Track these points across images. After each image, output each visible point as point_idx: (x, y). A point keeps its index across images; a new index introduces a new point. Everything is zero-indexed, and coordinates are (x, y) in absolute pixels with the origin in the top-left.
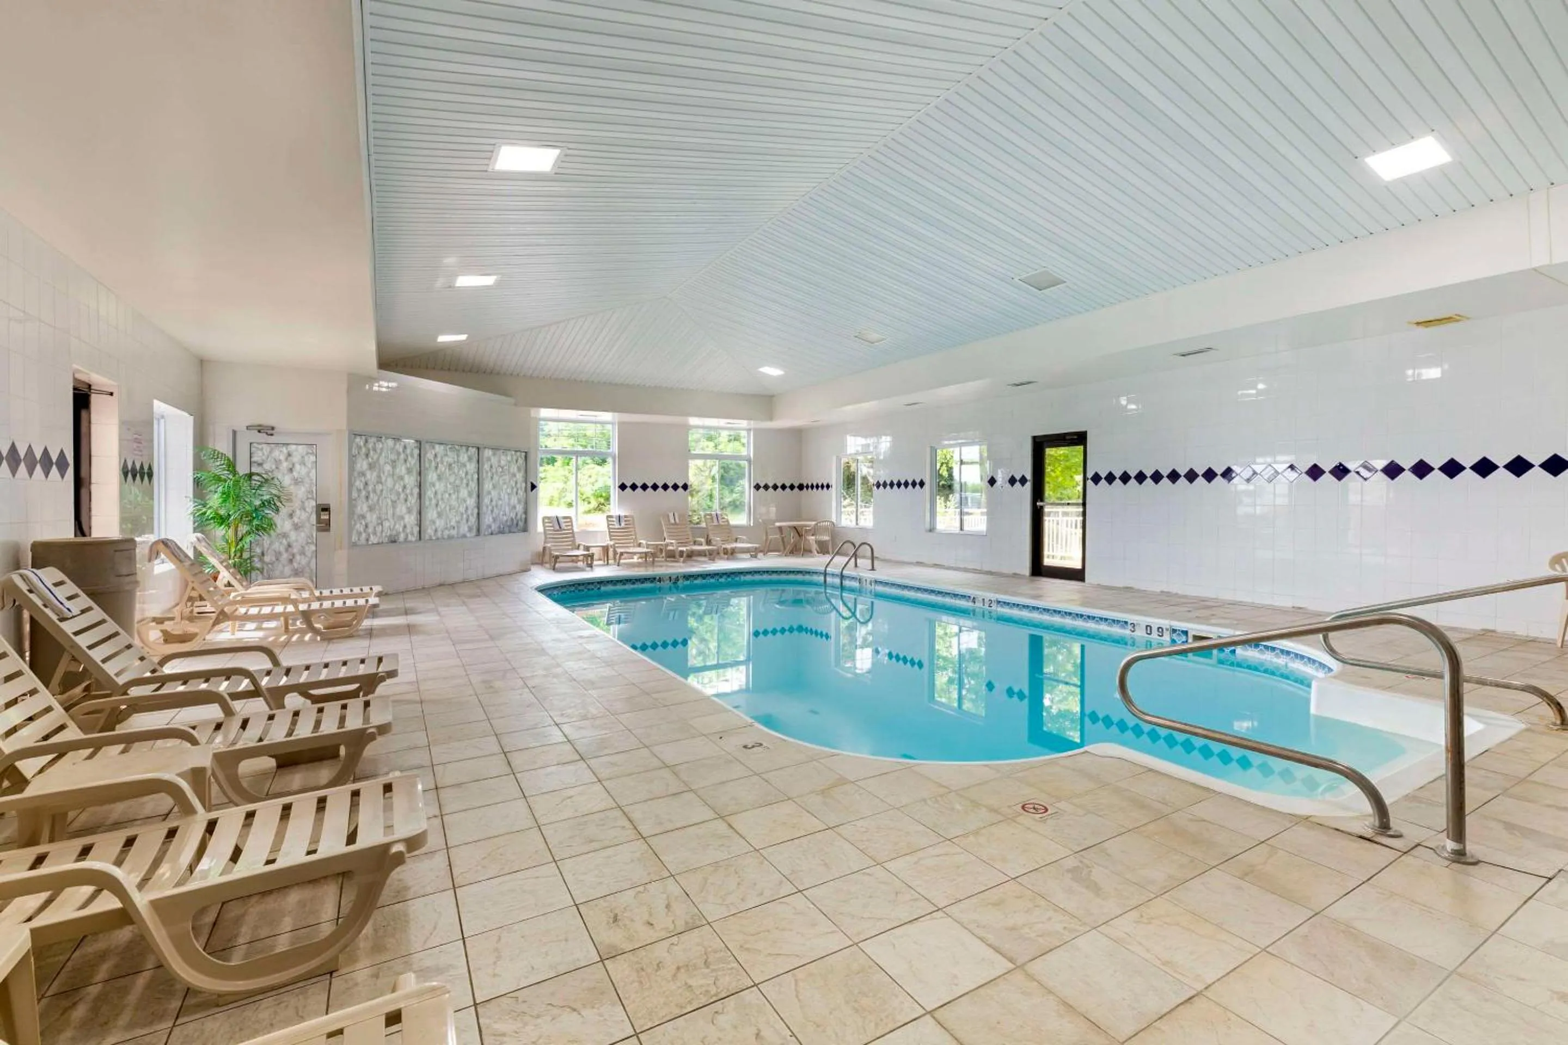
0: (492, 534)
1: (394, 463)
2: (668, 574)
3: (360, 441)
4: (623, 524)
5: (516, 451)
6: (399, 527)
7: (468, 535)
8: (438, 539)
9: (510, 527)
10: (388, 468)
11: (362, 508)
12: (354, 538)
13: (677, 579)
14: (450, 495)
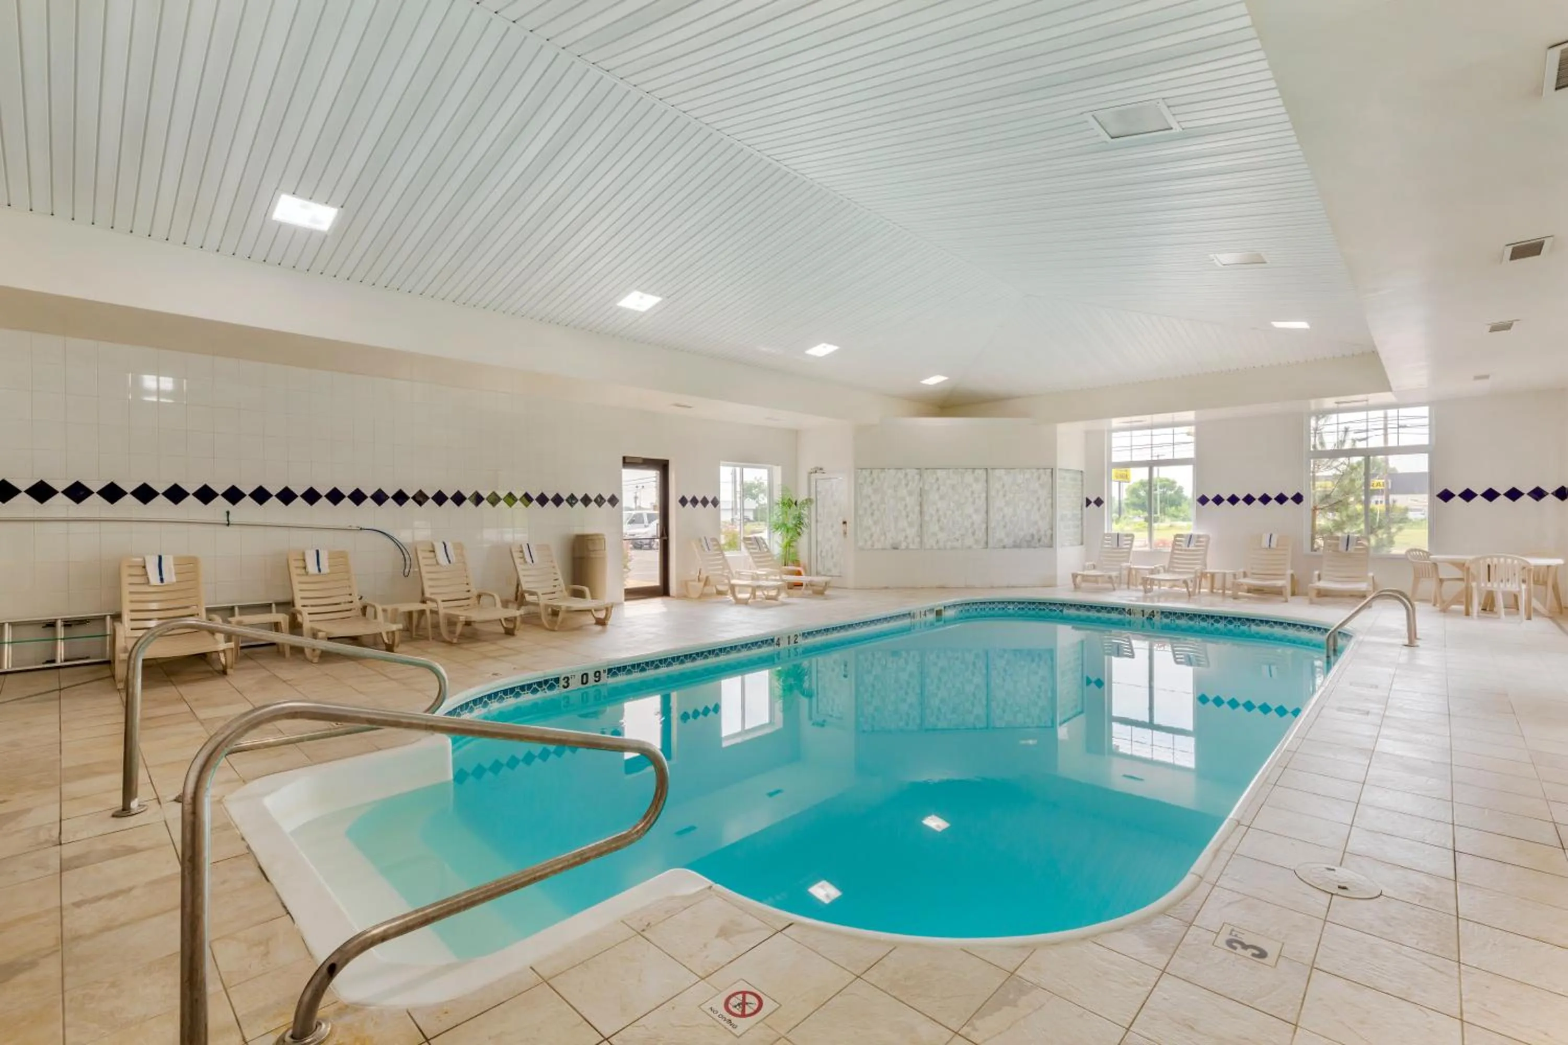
0: (1004, 547)
1: (895, 488)
2: (1139, 606)
3: (866, 473)
4: (1192, 547)
5: (1038, 469)
6: (901, 537)
7: (975, 547)
8: (939, 549)
9: (1028, 542)
10: (890, 492)
11: (868, 521)
12: (861, 544)
13: (1152, 614)
14: (953, 512)
